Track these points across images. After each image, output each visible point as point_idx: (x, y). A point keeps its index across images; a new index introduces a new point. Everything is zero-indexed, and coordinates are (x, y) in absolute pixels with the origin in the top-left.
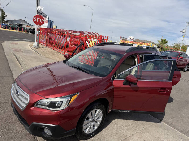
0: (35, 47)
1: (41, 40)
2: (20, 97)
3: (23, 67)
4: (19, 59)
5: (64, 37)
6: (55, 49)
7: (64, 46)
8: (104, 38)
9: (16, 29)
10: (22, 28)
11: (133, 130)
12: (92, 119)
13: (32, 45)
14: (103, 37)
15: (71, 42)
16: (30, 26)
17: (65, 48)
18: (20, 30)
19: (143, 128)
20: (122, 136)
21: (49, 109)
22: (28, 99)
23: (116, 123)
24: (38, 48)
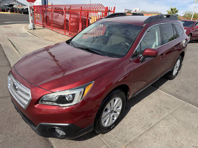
0: (31, 29)
1: (36, 21)
2: (19, 92)
3: (20, 53)
4: (15, 45)
5: (63, 14)
6: (53, 29)
7: (63, 25)
8: (110, 9)
9: (7, 11)
10: (13, 8)
11: (158, 116)
12: (111, 110)
13: (27, 27)
14: (108, 9)
15: (70, 20)
16: (22, 5)
17: (65, 27)
18: (12, 11)
19: (168, 112)
20: (146, 125)
21: (58, 105)
22: (29, 95)
23: (136, 110)
24: (34, 30)
